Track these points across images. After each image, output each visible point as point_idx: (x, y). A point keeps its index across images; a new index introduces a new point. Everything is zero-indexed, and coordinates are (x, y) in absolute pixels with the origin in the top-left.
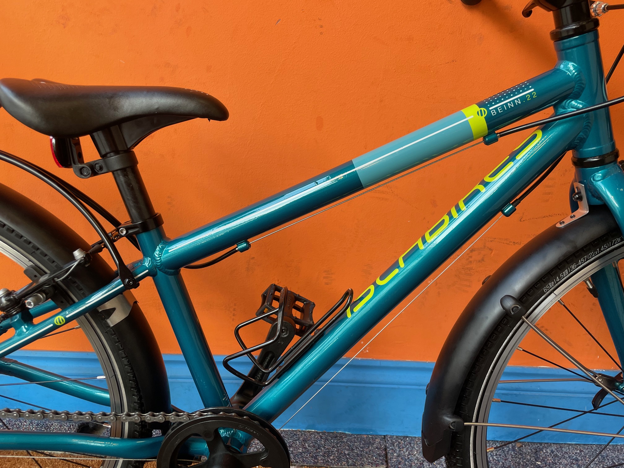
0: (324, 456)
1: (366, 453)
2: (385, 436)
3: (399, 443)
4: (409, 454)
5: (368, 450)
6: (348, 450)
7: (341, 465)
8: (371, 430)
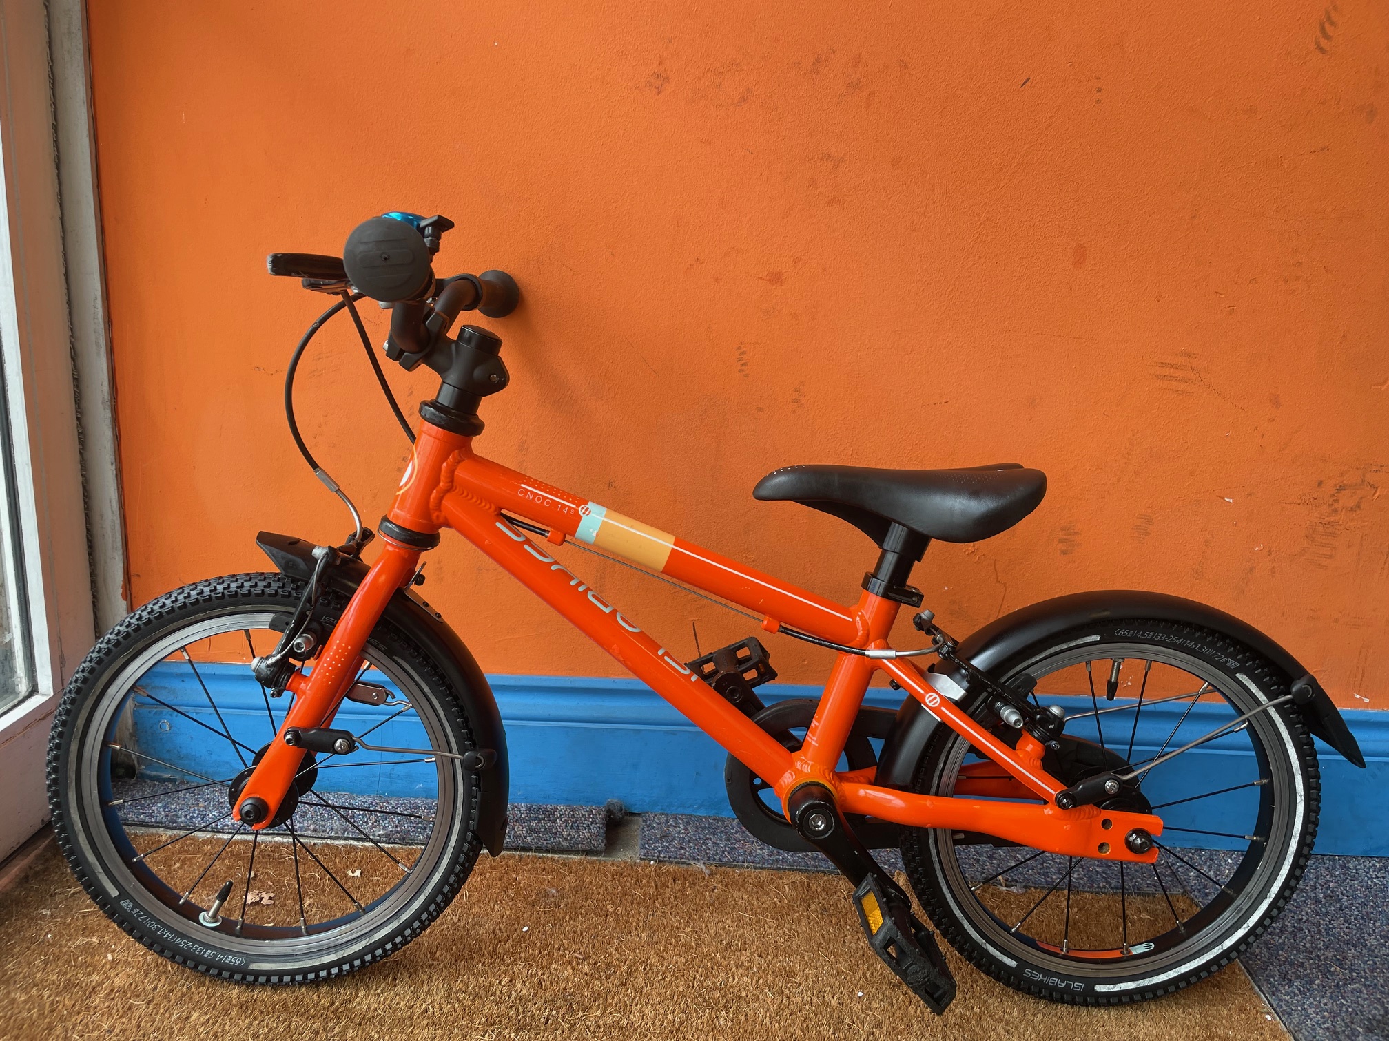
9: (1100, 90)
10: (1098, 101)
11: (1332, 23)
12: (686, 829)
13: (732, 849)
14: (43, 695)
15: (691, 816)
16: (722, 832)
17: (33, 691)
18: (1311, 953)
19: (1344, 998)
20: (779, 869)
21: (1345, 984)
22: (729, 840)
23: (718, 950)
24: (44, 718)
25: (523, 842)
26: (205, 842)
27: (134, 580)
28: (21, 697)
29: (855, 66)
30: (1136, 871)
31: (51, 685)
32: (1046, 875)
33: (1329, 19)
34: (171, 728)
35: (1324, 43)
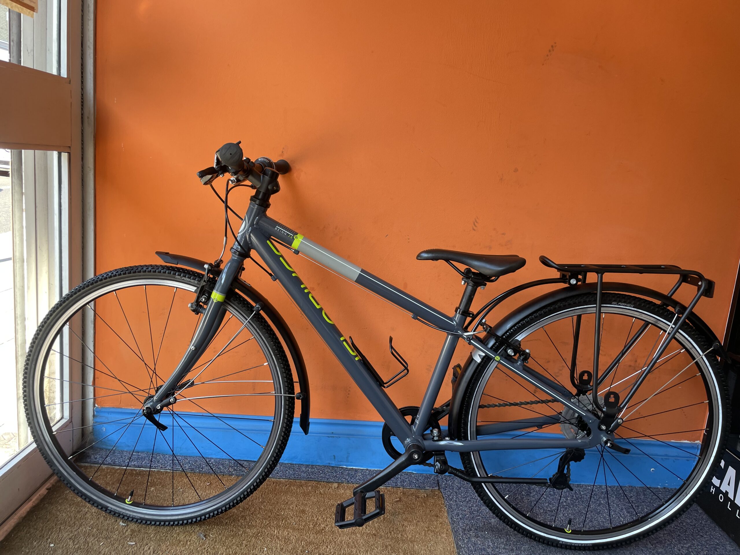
0: (401, 482)
3: (446, 478)
4: (452, 484)
6: (415, 480)
7: (412, 487)
9: (409, 239)
10: (409, 242)
11: (477, 222)
12: (280, 467)
13: (294, 474)
14: (65, 419)
15: (283, 463)
16: (292, 468)
17: (62, 418)
18: (470, 508)
19: (473, 520)
20: (309, 480)
21: (476, 517)
22: (294, 471)
23: (283, 504)
24: (66, 427)
26: (118, 469)
27: (96, 380)
29: (336, 229)
30: (426, 482)
31: (68, 415)
32: (396, 483)
34: (106, 430)
35: (474, 227)
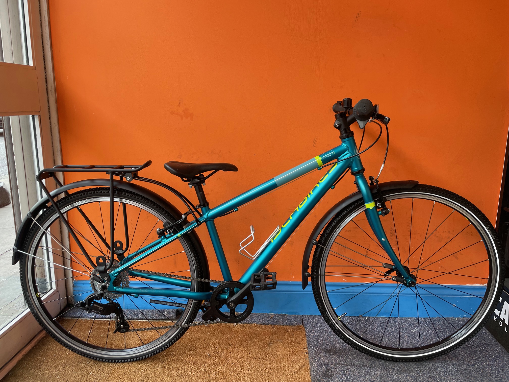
0: (277, 321)
1: (294, 320)
2: (303, 315)
3: (308, 317)
4: (312, 321)
5: (295, 320)
7: (284, 324)
8: (296, 313)
9: (270, 156)
10: (270, 158)
14: (54, 289)
17: (51, 289)
18: (323, 337)
21: (326, 343)
24: (54, 294)
25: (158, 318)
28: (49, 290)
29: (220, 153)
31: (55, 287)
32: (273, 322)
33: (315, 140)
35: (314, 145)
